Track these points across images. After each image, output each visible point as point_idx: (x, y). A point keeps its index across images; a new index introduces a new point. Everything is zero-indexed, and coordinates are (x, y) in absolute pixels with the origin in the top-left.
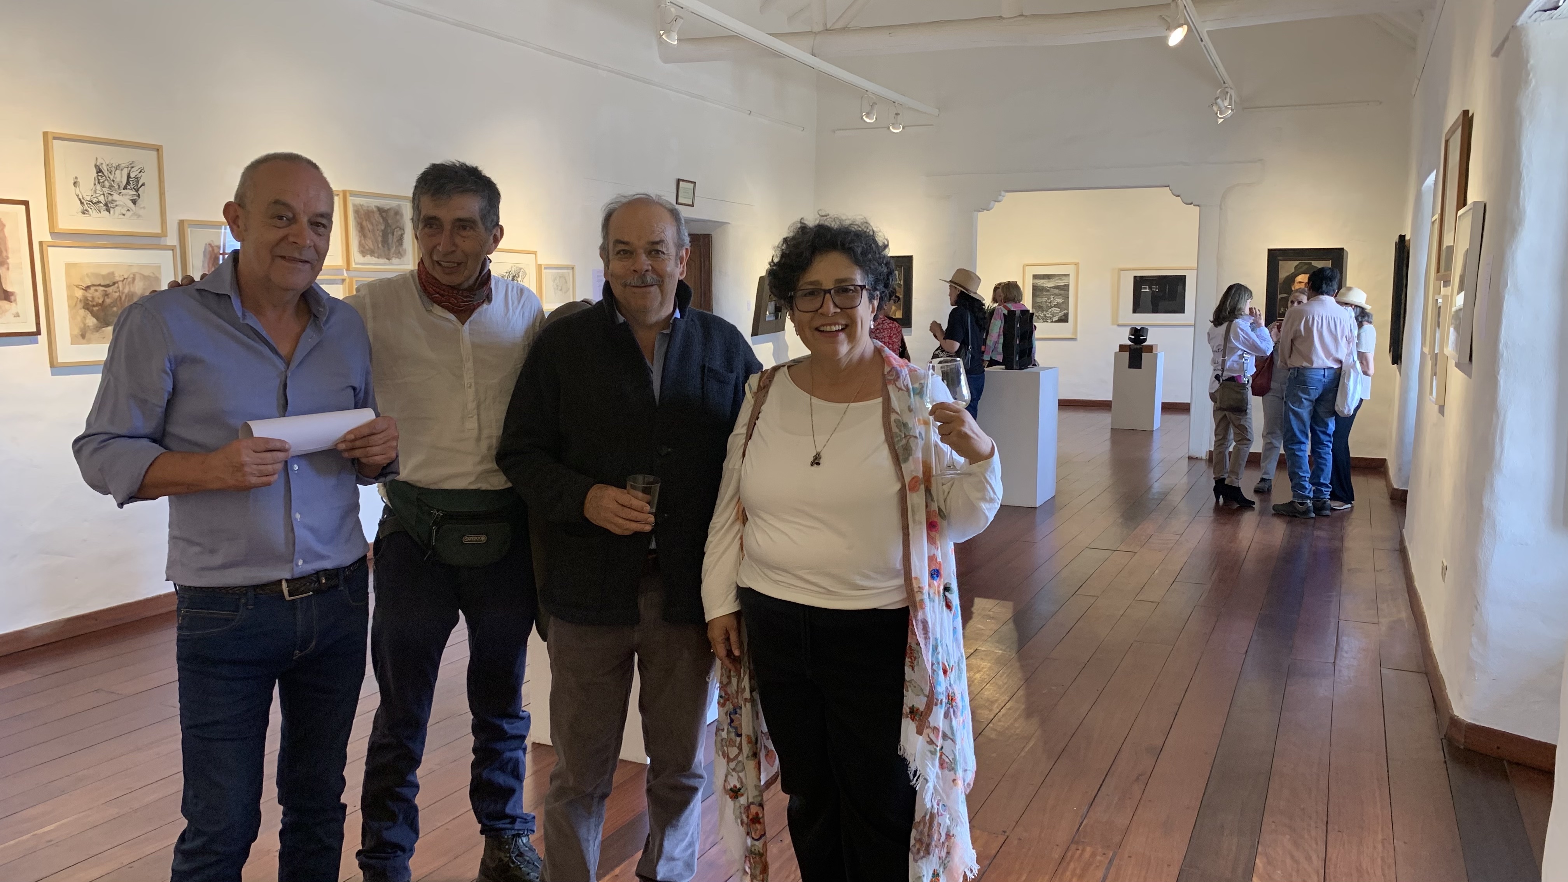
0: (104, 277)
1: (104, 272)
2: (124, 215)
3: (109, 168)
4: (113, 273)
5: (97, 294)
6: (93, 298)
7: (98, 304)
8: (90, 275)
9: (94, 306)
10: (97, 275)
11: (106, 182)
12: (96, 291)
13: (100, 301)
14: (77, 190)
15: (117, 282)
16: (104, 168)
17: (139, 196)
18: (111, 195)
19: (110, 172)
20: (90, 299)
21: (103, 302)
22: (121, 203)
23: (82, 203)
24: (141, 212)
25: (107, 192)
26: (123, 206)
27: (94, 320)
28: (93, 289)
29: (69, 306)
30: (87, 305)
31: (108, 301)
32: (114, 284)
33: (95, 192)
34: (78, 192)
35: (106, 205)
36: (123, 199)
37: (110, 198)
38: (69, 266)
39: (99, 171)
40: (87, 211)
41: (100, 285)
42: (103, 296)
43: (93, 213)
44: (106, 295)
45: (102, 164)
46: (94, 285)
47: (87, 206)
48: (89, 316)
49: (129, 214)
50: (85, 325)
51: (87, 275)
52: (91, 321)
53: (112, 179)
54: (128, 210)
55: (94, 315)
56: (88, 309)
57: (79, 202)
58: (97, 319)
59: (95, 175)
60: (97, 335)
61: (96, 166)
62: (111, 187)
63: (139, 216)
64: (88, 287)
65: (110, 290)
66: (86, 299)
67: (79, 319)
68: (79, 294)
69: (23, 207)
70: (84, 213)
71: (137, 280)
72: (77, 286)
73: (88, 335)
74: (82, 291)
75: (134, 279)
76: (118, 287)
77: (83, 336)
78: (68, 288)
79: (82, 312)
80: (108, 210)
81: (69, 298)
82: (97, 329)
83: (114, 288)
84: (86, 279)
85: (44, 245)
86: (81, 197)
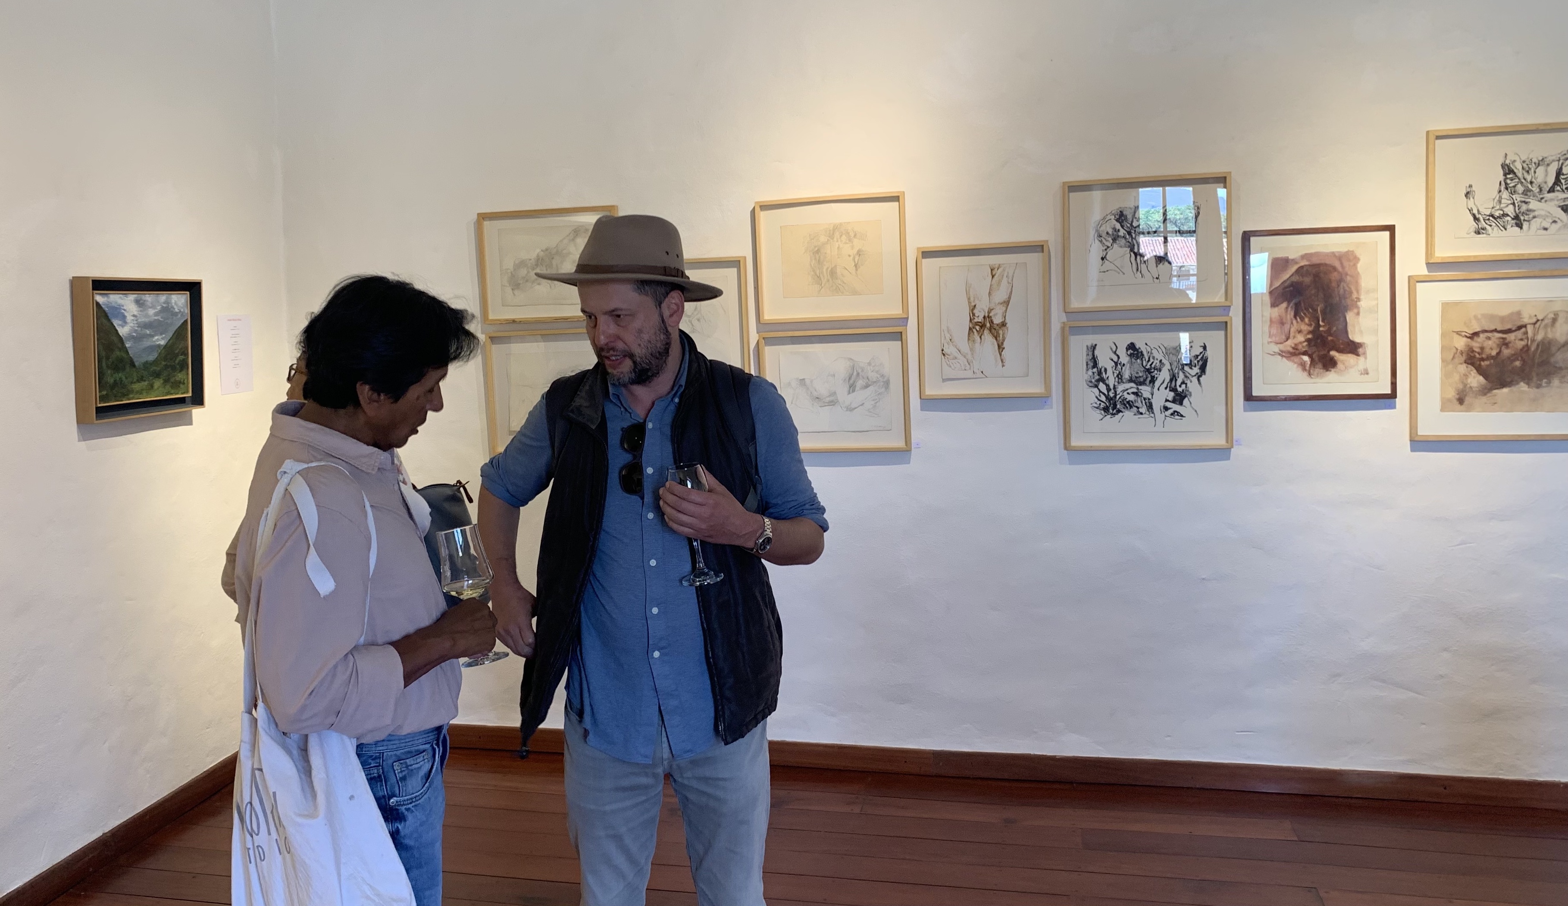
0: (1503, 319)
1: (1504, 312)
3: (1525, 165)
4: (1519, 314)
5: (1490, 342)
6: (1482, 348)
7: (1489, 357)
8: (1479, 316)
9: (1483, 359)
10: (1492, 317)
12: (1489, 338)
13: (1494, 353)
14: (1471, 202)
15: (1525, 326)
16: (1518, 167)
18: (1527, 203)
19: (1528, 172)
20: (1477, 350)
21: (1498, 354)
22: (1543, 213)
23: (1476, 219)
25: (1519, 199)
26: (1544, 217)
27: (1481, 378)
28: (1483, 336)
29: (1444, 361)
30: (1472, 359)
31: (1506, 352)
32: (1520, 328)
33: (1500, 202)
34: (1472, 205)
35: (1517, 218)
36: (1546, 207)
37: (1524, 207)
38: (1447, 307)
39: (1508, 170)
40: (1485, 229)
41: (1495, 331)
42: (1498, 345)
43: (1494, 231)
44: (1505, 344)
45: (1515, 161)
46: (1486, 331)
47: (1483, 222)
48: (1474, 373)
49: (1554, 227)
50: (1465, 385)
52: (1476, 380)
53: (1529, 179)
54: (1553, 222)
55: (1480, 371)
56: (1472, 364)
57: (1471, 218)
58: (1486, 377)
59: (1501, 178)
60: (1484, 399)
61: (1503, 165)
62: (1527, 192)
64: (1476, 334)
65: (1511, 337)
66: (1471, 350)
67: (1456, 377)
68: (1461, 343)
69: (1387, 234)
70: (1479, 233)
71: (1560, 321)
72: (1458, 333)
73: (1468, 400)
74: (1465, 339)
75: (1554, 320)
76: (1526, 333)
77: (1461, 401)
78: (1443, 335)
79: (1463, 368)
80: (1520, 226)
81: (1444, 349)
82: (1485, 391)
83: (1519, 334)
84: (1474, 322)
85: (1413, 281)
86: (1475, 211)
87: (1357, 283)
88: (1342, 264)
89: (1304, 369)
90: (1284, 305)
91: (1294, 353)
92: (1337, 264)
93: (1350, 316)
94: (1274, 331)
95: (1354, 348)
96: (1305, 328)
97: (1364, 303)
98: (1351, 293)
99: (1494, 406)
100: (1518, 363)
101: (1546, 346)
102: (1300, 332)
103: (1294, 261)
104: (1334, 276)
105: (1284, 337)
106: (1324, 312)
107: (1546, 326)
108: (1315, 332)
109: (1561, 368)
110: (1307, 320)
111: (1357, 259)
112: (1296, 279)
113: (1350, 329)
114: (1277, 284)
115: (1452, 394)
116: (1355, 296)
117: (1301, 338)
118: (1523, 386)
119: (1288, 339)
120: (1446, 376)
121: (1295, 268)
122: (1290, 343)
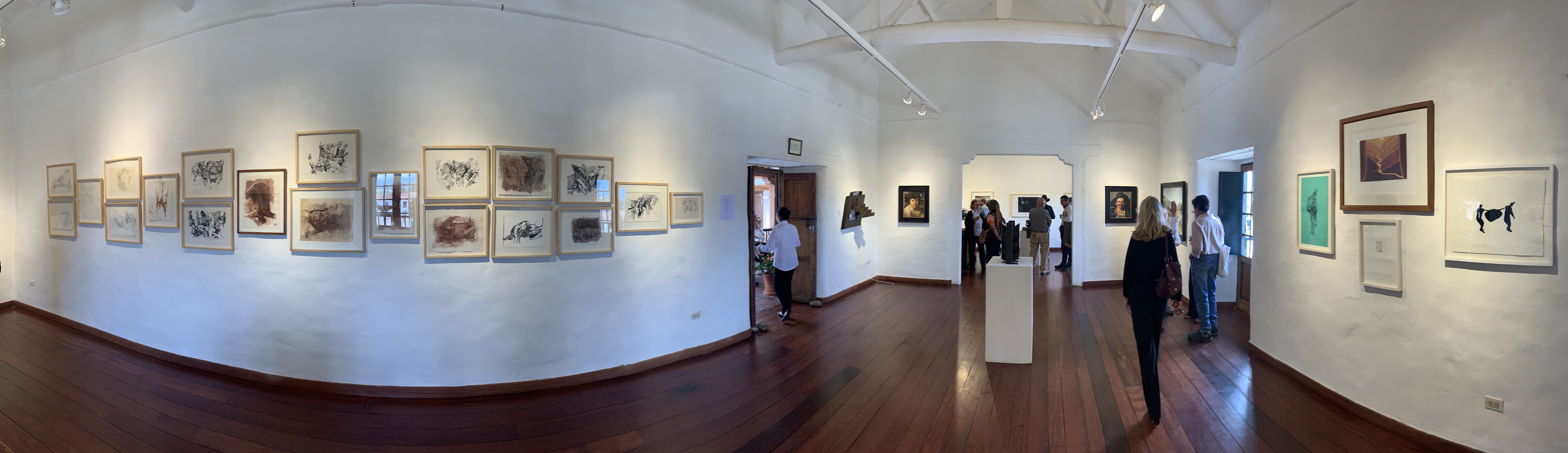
0: (321, 206)
1: (321, 203)
2: (334, 172)
3: (328, 147)
4: (325, 204)
5: (317, 215)
6: (314, 217)
7: (317, 221)
9: (314, 221)
10: (317, 205)
11: (325, 155)
12: (316, 213)
13: (318, 219)
14: (310, 160)
15: (328, 209)
16: (325, 147)
17: (343, 161)
18: (328, 161)
19: (328, 149)
20: (312, 217)
21: (319, 219)
22: (333, 165)
23: (312, 167)
24: (345, 170)
25: (326, 160)
26: (334, 167)
27: (314, 228)
28: (314, 212)
29: (301, 221)
30: (311, 221)
31: (322, 219)
32: (326, 209)
33: (320, 161)
34: (311, 162)
35: (325, 167)
36: (334, 163)
37: (327, 163)
38: (303, 201)
39: (322, 149)
40: (315, 171)
41: (318, 210)
42: (319, 216)
43: (318, 172)
44: (321, 215)
45: (324, 145)
46: (315, 210)
47: (314, 169)
48: (311, 226)
49: (337, 171)
50: (308, 230)
51: (312, 205)
52: (312, 229)
53: (329, 152)
54: (337, 169)
55: (314, 226)
56: (311, 223)
57: (310, 167)
58: (315, 228)
59: (320, 151)
60: (314, 236)
61: (320, 147)
62: (328, 157)
63: (343, 172)
64: (312, 211)
65: (323, 213)
66: (310, 217)
67: (305, 228)
68: (307, 215)
69: (282, 173)
70: (313, 173)
71: (339, 207)
72: (306, 211)
73: (309, 236)
74: (309, 213)
75: (337, 207)
76: (328, 212)
77: (307, 237)
78: (302, 211)
79: (308, 224)
80: (326, 170)
81: (302, 217)
82: (315, 233)
83: (326, 212)
84: (312, 207)
85: (292, 191)
86: (312, 164)
87: (273, 191)
88: (268, 183)
89: (256, 223)
90: (250, 199)
91: (252, 217)
92: (266, 183)
93: (271, 203)
94: (247, 208)
95: (272, 215)
96: (257, 207)
97: (275, 199)
98: (271, 195)
99: (318, 239)
100: (325, 223)
101: (334, 217)
102: (255, 208)
103: (253, 182)
104: (266, 188)
105: (249, 211)
106: (262, 201)
107: (334, 210)
108: (260, 209)
109: (339, 225)
110: (257, 204)
111: (273, 182)
112: (254, 189)
113: (271, 208)
114: (248, 190)
115: (304, 234)
116: (272, 196)
117: (255, 211)
118: (327, 232)
119: (251, 211)
120: (302, 227)
121: (254, 184)
122: (252, 213)
